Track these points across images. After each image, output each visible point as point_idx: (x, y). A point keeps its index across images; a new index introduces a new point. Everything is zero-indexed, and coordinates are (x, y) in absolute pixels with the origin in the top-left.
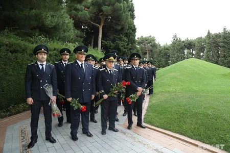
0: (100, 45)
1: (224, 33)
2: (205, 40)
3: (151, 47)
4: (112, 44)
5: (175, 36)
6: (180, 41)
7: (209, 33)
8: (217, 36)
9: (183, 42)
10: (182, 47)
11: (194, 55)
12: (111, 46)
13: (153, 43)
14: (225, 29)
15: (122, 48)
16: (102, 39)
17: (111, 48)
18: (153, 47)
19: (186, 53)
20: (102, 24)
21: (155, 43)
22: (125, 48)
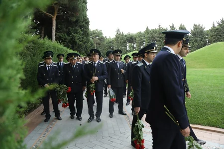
0: (54, 37)
1: (159, 29)
2: (144, 35)
3: (99, 41)
4: (67, 37)
5: (118, 30)
6: (123, 35)
7: (147, 28)
8: (154, 31)
9: (126, 36)
10: (125, 41)
11: (134, 48)
12: (66, 39)
13: (100, 37)
14: (159, 26)
15: (78, 41)
16: (56, 31)
17: (66, 42)
18: (100, 40)
19: (128, 47)
20: (56, 15)
21: (102, 37)
22: (80, 42)
